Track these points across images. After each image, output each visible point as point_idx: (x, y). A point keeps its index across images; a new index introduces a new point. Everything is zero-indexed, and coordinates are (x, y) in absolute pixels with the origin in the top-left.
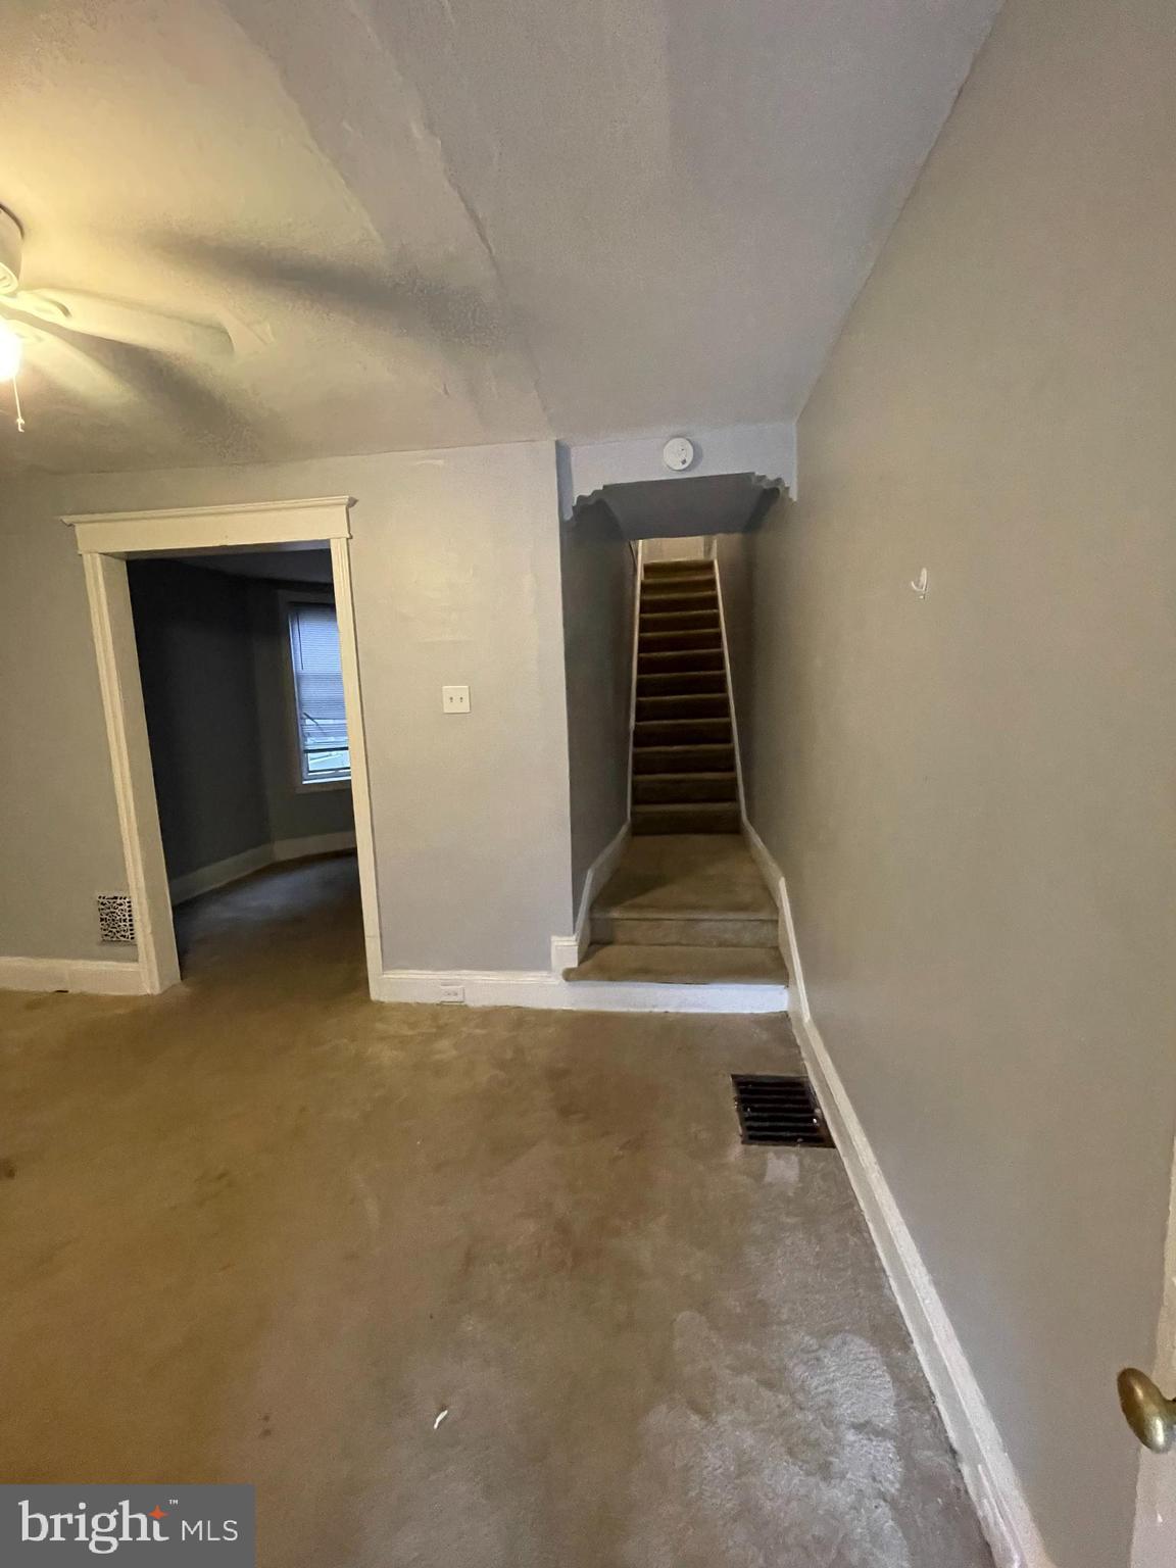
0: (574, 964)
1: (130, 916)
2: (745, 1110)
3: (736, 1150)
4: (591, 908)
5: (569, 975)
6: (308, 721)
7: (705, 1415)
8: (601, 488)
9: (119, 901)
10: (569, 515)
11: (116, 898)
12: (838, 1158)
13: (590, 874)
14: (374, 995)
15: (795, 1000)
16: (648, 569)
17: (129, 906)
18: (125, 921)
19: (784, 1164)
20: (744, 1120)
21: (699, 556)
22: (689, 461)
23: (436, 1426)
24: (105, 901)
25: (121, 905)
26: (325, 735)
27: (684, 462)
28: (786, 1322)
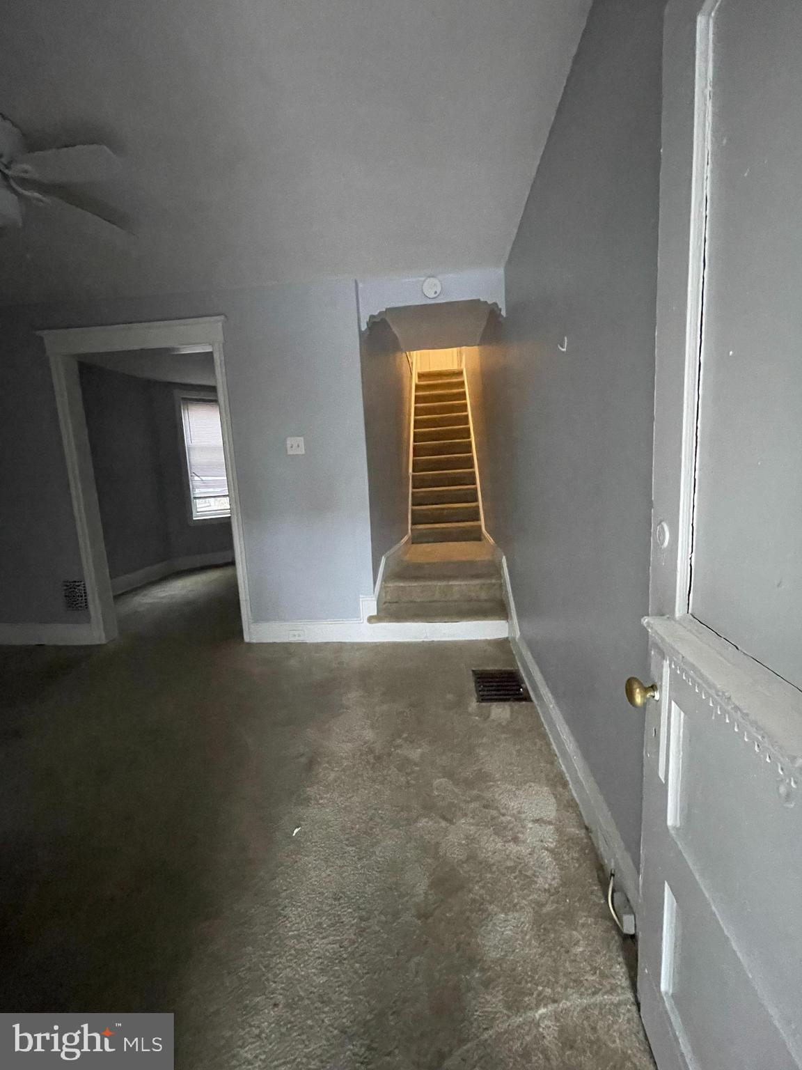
0: (375, 613)
1: (85, 593)
2: (480, 686)
3: (473, 704)
4: (385, 580)
5: (371, 619)
6: (196, 478)
7: (450, 821)
8: (384, 310)
9: (77, 584)
10: (364, 327)
11: (75, 582)
12: (534, 707)
13: (383, 560)
14: (247, 639)
15: (511, 627)
16: (421, 376)
17: (84, 587)
18: (81, 596)
19: (501, 711)
20: (478, 691)
21: (454, 367)
22: (438, 293)
23: (294, 835)
24: (68, 584)
25: (78, 586)
26: (207, 487)
27: (436, 293)
28: (498, 780)
